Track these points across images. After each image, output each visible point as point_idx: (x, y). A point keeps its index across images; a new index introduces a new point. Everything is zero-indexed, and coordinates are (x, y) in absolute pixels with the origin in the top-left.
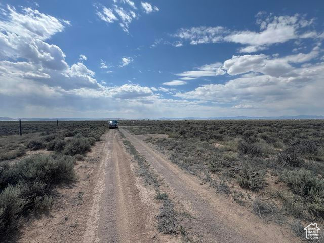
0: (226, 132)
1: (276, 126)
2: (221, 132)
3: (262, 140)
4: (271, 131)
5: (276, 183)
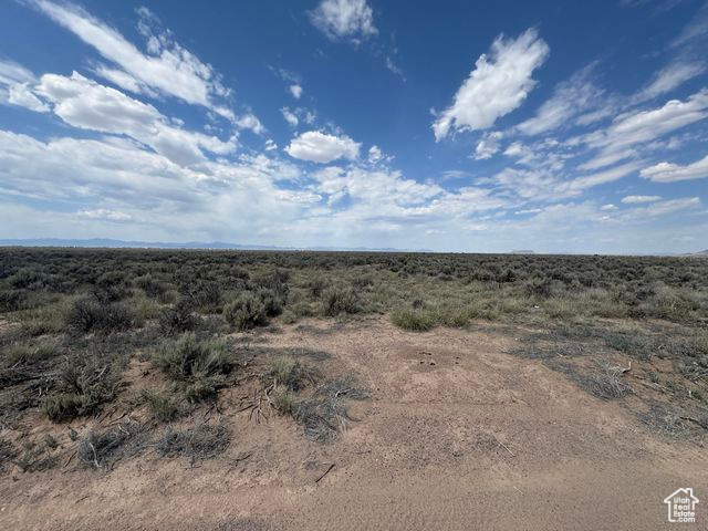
4: (164, 271)
5: (146, 374)
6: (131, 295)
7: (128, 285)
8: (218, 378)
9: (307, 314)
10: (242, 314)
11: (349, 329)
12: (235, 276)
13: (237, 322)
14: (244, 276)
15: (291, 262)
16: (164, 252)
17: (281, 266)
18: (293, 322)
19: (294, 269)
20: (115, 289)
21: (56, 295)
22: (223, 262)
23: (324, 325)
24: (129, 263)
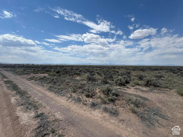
0: (82, 71)
1: (102, 68)
2: (80, 71)
3: (96, 74)
4: (100, 70)
5: (100, 92)
6: (95, 75)
7: (95, 72)
8: (115, 97)
9: (138, 84)
10: (119, 82)
11: (155, 92)
12: (116, 72)
13: (118, 84)
14: (118, 72)
15: (130, 69)
16: (100, 66)
17: (128, 70)
18: (133, 86)
19: (132, 71)
20: (93, 73)
21: (85, 74)
22: (112, 68)
23: (144, 89)
24: (94, 68)
